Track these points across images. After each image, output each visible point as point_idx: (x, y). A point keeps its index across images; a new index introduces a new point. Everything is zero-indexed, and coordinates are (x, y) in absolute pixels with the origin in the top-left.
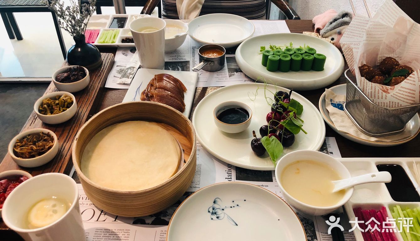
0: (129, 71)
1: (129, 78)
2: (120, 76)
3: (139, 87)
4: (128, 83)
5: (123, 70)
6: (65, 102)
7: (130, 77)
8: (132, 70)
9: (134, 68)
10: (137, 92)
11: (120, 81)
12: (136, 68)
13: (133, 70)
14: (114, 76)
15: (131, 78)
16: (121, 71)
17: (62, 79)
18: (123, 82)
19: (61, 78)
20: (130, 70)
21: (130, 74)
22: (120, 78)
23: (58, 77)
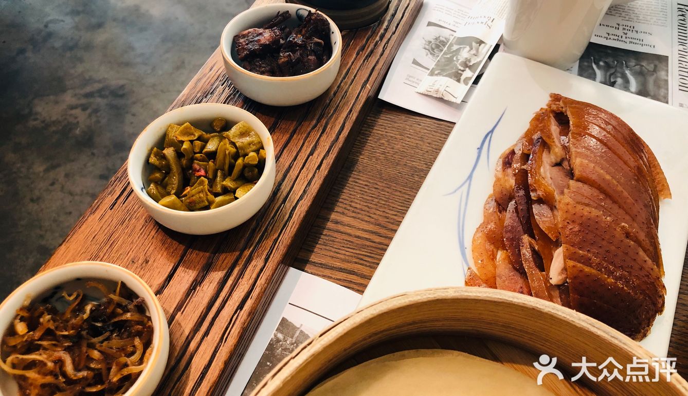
0: (465, 54)
1: (459, 81)
2: (430, 62)
3: (492, 131)
4: (453, 100)
5: (444, 43)
6: (236, 156)
7: (463, 78)
8: (474, 52)
9: (481, 42)
10: (480, 149)
11: (429, 83)
12: (487, 47)
13: (477, 50)
14: (415, 62)
15: (466, 81)
16: (438, 47)
17: (249, 50)
18: (437, 91)
19: (250, 46)
20: (468, 48)
21: (466, 65)
22: (432, 74)
23: (241, 41)
